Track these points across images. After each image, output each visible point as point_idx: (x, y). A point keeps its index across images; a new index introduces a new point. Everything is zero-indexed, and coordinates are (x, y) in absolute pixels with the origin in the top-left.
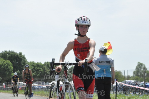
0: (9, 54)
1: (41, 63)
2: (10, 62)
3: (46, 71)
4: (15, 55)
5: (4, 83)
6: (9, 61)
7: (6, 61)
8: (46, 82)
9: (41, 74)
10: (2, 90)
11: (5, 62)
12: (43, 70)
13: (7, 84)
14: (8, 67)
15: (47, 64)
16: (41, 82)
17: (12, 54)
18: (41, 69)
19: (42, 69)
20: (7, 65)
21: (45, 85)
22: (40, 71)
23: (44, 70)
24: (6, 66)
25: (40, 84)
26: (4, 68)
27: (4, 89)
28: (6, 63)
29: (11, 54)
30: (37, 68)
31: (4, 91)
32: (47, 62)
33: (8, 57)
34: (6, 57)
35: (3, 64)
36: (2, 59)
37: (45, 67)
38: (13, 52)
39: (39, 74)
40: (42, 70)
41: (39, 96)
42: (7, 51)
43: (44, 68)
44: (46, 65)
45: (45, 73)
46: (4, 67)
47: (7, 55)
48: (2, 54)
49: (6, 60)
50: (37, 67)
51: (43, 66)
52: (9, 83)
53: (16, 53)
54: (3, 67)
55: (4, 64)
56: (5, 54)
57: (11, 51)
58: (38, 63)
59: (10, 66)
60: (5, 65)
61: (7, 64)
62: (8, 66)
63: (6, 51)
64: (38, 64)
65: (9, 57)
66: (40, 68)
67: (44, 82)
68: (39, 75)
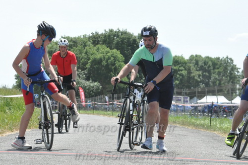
0: (118, 36)
1: (182, 58)
2: (121, 53)
3: (192, 75)
4: (129, 39)
5: (106, 95)
6: (118, 52)
7: (110, 51)
8: (191, 98)
9: (181, 80)
10: (103, 110)
11: (108, 52)
12: (186, 72)
13: (113, 99)
14: (114, 64)
15: (196, 60)
16: (182, 97)
17: (124, 36)
18: (182, 70)
19: (185, 69)
20: (112, 58)
21: (191, 103)
22: (179, 75)
23: (189, 72)
24: (111, 62)
25: (180, 100)
26: (107, 65)
27: (106, 109)
28: (112, 56)
29: (122, 37)
30: (175, 68)
31: (106, 113)
32: (194, 55)
33: (115, 42)
34: (112, 43)
35: (104, 58)
36: (104, 46)
37: (191, 65)
38: (125, 33)
39: (177, 79)
40: (184, 72)
41: (178, 125)
42: (115, 31)
43: (190, 67)
44: (194, 61)
45: (189, 78)
46: (108, 63)
47: (114, 39)
48: (103, 37)
49: (111, 49)
50: (175, 66)
51: (185, 63)
52: (116, 96)
53: (132, 35)
54: (104, 63)
55: (107, 57)
56: (109, 36)
57: (121, 30)
58: (176, 56)
59: (119, 62)
60: (109, 58)
61: (114, 57)
62: (114, 62)
63: (111, 31)
64: (176, 58)
65: (118, 42)
66: (181, 68)
67: (189, 98)
68: (178, 82)
